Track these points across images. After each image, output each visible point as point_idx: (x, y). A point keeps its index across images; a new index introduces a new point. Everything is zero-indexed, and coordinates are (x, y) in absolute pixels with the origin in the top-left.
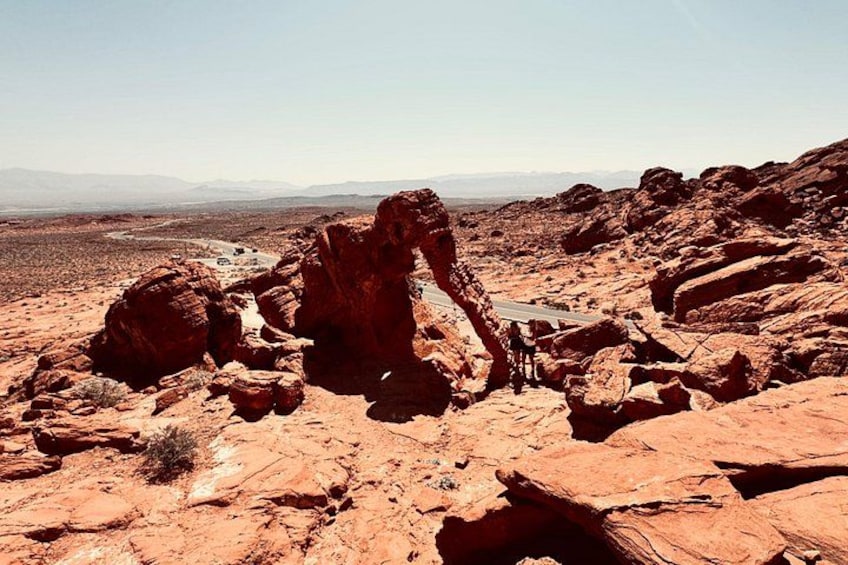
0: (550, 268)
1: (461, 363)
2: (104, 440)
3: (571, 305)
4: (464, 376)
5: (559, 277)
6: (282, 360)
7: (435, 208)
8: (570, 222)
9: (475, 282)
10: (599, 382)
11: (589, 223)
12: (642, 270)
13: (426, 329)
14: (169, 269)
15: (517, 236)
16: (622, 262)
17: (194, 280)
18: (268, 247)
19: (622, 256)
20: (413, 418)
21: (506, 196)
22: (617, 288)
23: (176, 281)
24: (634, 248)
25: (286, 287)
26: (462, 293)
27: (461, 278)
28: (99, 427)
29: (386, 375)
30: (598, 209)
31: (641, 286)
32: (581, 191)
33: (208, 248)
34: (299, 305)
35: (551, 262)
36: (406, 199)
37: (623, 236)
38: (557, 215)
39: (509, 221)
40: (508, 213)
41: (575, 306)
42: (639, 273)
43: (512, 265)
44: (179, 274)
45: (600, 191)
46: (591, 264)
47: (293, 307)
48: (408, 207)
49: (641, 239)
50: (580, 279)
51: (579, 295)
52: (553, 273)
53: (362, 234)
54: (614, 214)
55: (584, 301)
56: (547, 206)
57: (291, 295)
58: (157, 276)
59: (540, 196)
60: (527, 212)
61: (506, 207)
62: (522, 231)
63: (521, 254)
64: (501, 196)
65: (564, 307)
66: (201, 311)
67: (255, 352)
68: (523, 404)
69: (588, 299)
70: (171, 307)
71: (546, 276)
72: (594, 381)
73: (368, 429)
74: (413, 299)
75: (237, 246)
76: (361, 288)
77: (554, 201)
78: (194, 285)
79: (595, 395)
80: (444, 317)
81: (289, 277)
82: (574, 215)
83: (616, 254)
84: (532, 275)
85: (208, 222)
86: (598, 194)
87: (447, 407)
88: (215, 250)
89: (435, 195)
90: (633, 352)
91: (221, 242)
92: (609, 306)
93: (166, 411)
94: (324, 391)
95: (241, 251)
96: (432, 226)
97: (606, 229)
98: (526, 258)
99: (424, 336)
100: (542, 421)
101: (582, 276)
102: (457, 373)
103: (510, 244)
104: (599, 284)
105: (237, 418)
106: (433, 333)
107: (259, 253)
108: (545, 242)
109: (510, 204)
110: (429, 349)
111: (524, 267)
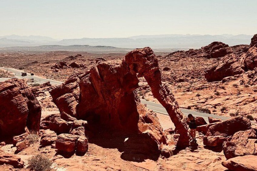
0: (199, 89)
1: (161, 136)
2: (7, 161)
3: (211, 110)
4: (162, 143)
5: (204, 94)
6: (74, 130)
7: (153, 57)
8: (209, 64)
9: (170, 94)
10: (242, 145)
11: (221, 64)
12: (253, 92)
13: (143, 117)
14: (11, 83)
15: (178, 71)
16: (241, 87)
17: (22, 89)
18: (39, 73)
19: (241, 84)
20: (145, 160)
21: (172, 48)
22: (238, 102)
23: (15, 89)
24: (248, 79)
25: (71, 94)
26: (165, 100)
27: (164, 92)
28: (4, 155)
29: (126, 139)
30: (226, 56)
31: (252, 101)
32: (216, 46)
33: (7, 72)
34: (78, 103)
35: (199, 86)
36: (140, 53)
37: (241, 72)
38: (201, 59)
39: (173, 62)
40: (173, 58)
41: (214, 111)
42: (251, 94)
43: (176, 87)
44: (15, 86)
45: (227, 46)
46: (223, 88)
47: (75, 104)
48: (141, 57)
49: (252, 74)
50: (216, 96)
51: (216, 105)
52: (200, 92)
53: (116, 68)
54: (236, 60)
55: (219, 108)
56: (196, 54)
57: (73, 98)
58: (6, 86)
59: (191, 48)
60: (184, 57)
61: (171, 54)
62: (181, 68)
63: (181, 81)
64: (168, 48)
65: (207, 111)
66: (25, 105)
67: (60, 126)
68: (199, 156)
69: (221, 107)
70: (12, 102)
71: (196, 93)
72: (239, 144)
73: (124, 164)
74: (137, 102)
75: (23, 71)
76: (114, 95)
77: (200, 51)
78: (22, 91)
79: (240, 151)
80: (151, 112)
81: (72, 89)
82: (212, 60)
83: (237, 82)
84: (188, 93)
85: (6, 58)
86: (226, 48)
87: (159, 157)
88: (10, 73)
89: (151, 51)
90: (255, 134)
91: (14, 69)
92: (234, 111)
93: (21, 152)
94: (97, 146)
95: (24, 75)
96: (152, 66)
97: (232, 68)
98: (184, 83)
99: (143, 121)
100: (210, 165)
101: (218, 94)
102: (159, 140)
103: (174, 75)
104: (228, 99)
105: (59, 156)
106: (147, 120)
107: (34, 76)
108: (195, 74)
109: (174, 53)
110: (145, 128)
111: (183, 88)
